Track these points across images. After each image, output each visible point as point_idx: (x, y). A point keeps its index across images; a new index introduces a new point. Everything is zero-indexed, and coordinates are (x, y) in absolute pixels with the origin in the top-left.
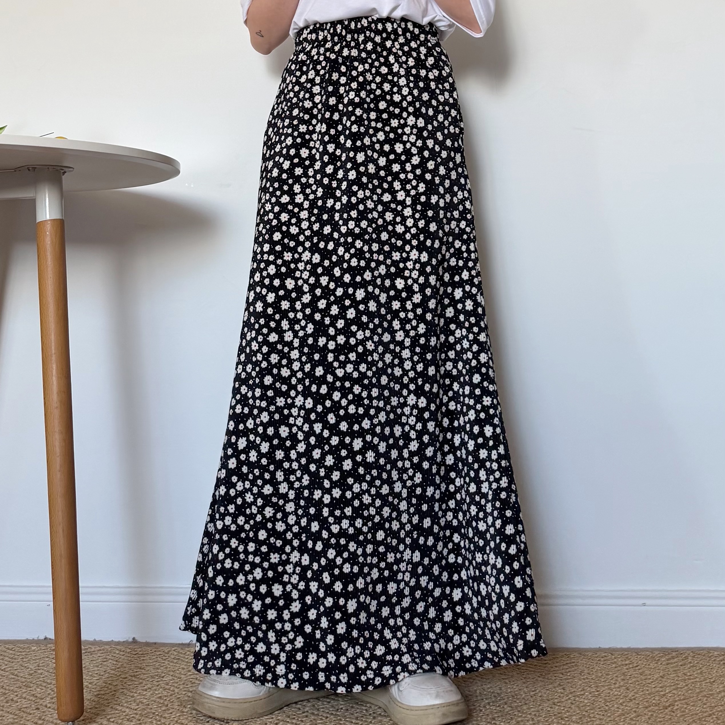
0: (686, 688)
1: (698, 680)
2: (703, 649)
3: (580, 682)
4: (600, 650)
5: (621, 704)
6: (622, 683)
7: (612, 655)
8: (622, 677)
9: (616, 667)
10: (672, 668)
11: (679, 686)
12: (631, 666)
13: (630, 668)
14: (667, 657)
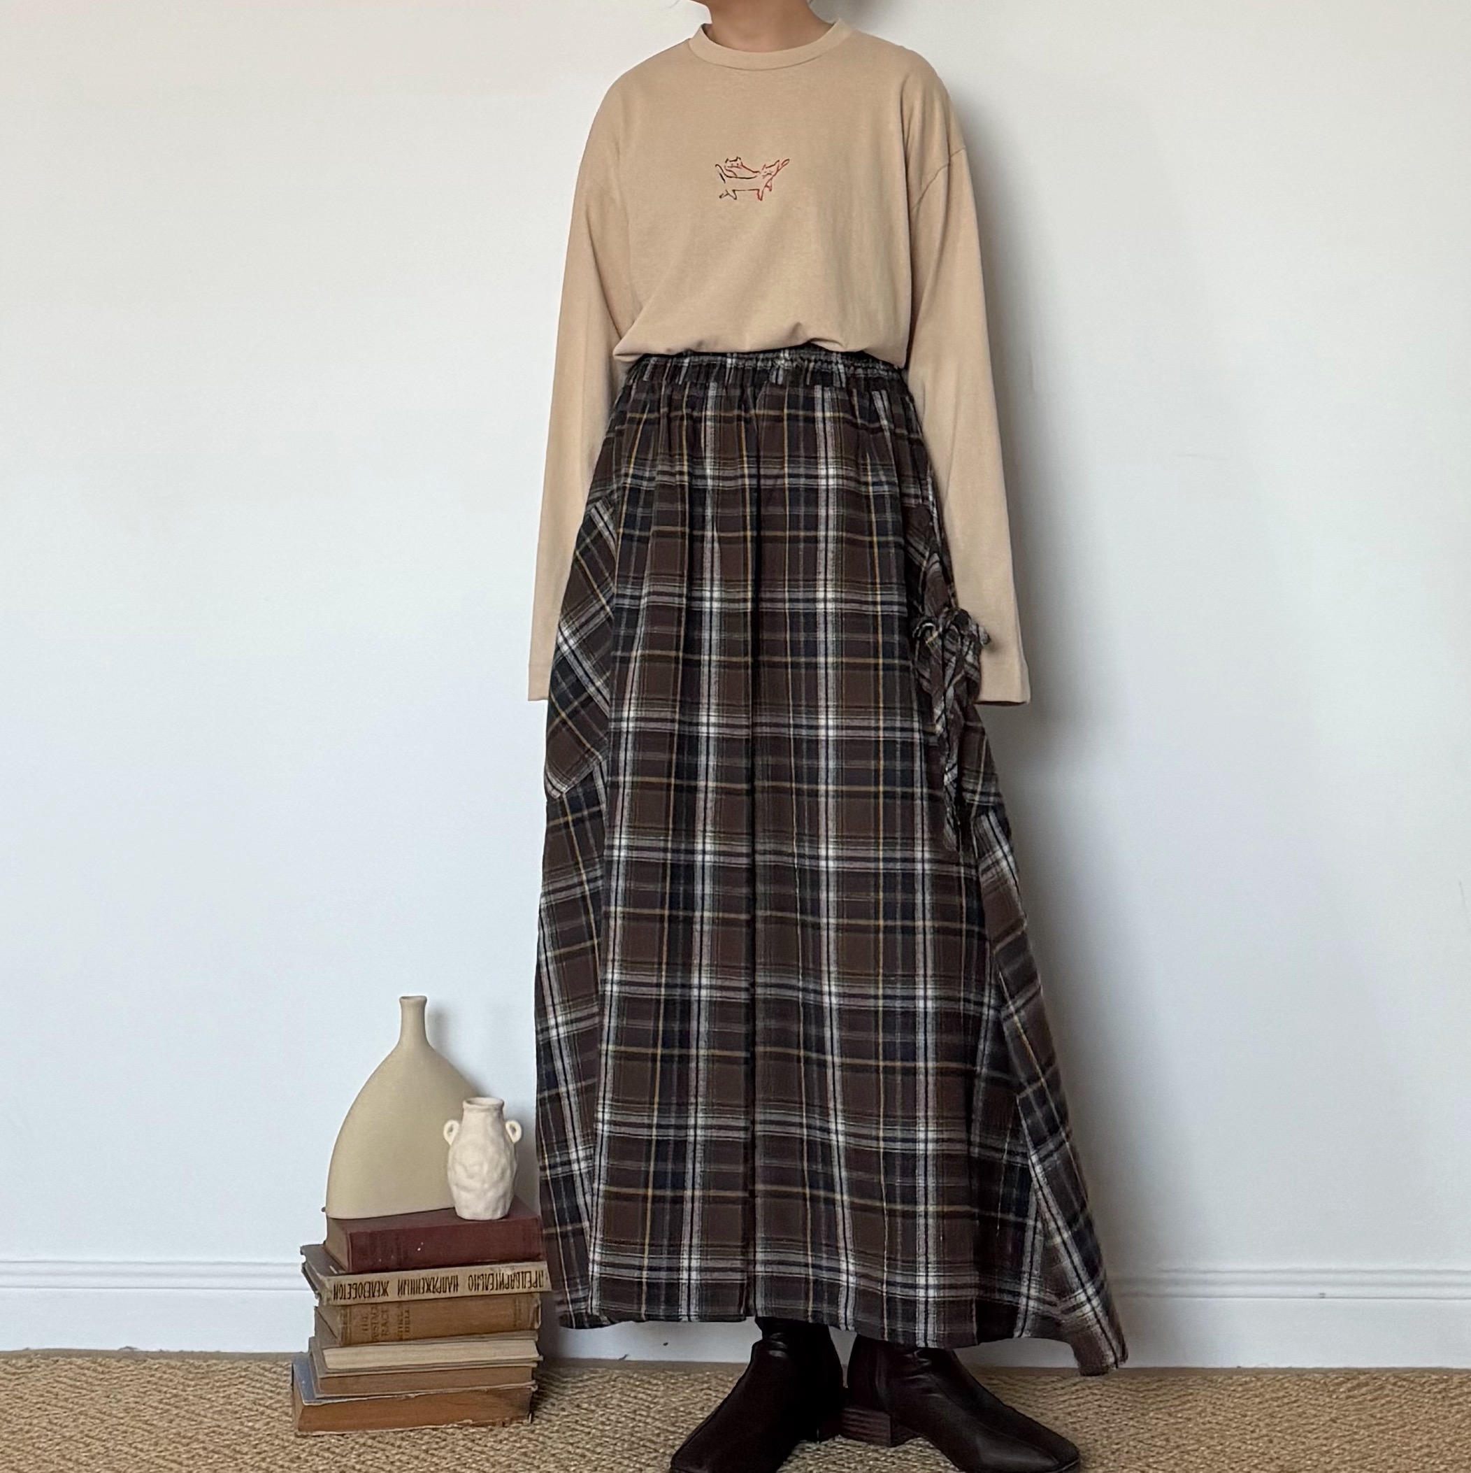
0: (1367, 1439)
1: (1391, 1425)
2: (1413, 1370)
3: (1196, 1429)
4: (1239, 1371)
5: (1255, 1466)
6: (1264, 1432)
7: (1258, 1380)
8: (1267, 1421)
9: (1260, 1403)
10: (1353, 1404)
11: (1356, 1437)
12: (1286, 1400)
13: (1284, 1404)
14: (1349, 1385)
